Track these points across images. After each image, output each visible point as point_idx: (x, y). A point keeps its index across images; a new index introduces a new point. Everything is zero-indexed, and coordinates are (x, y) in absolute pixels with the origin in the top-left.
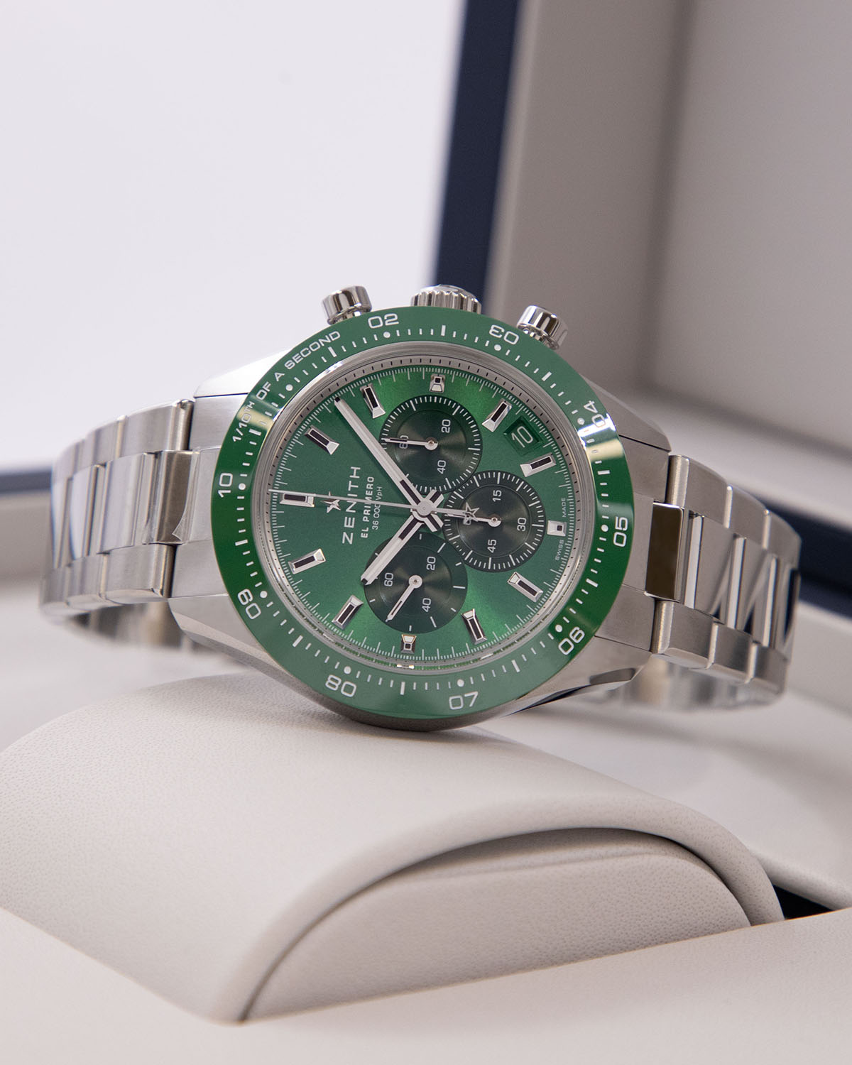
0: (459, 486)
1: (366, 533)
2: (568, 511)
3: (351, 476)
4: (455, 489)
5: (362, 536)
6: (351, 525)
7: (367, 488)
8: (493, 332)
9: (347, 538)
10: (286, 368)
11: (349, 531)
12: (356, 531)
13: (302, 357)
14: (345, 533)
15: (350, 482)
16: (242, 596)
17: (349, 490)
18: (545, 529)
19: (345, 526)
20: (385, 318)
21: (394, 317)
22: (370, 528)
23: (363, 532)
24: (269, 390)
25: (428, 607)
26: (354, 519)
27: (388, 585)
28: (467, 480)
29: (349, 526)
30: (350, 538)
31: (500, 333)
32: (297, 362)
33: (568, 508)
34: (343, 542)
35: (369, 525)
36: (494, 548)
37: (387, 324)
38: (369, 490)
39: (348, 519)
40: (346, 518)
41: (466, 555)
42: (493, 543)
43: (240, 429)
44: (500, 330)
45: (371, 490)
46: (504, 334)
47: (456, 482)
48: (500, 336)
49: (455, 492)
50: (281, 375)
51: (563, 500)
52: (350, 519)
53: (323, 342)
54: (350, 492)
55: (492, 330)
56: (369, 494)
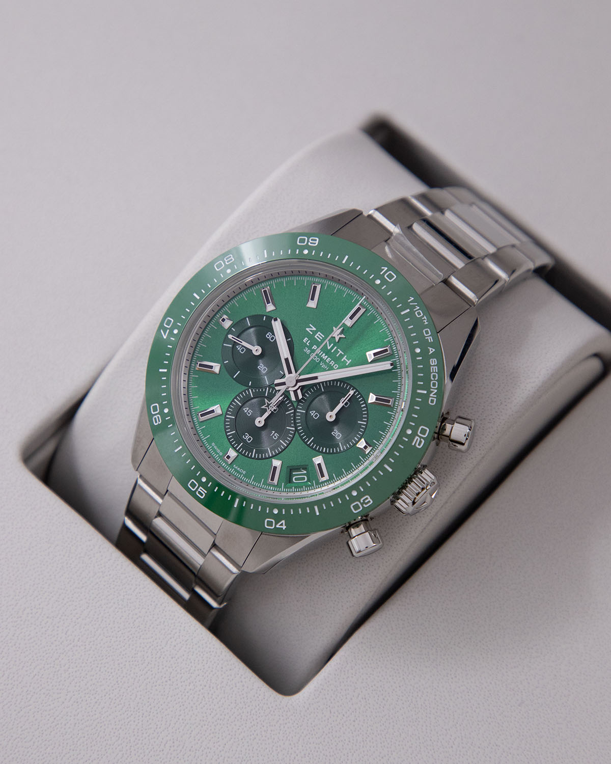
0: (295, 416)
1: (307, 342)
2: (236, 470)
3: (346, 356)
4: (295, 413)
5: (306, 338)
6: (317, 337)
7: (332, 361)
8: (367, 498)
9: (311, 329)
10: (433, 358)
11: (315, 333)
12: (311, 337)
13: (433, 372)
14: (315, 329)
15: (343, 354)
16: (316, 240)
17: (339, 350)
18: (235, 449)
19: (319, 333)
20: (422, 440)
21: (419, 445)
22: (307, 346)
23: (308, 341)
24: (426, 338)
25: (239, 349)
26: (320, 341)
27: (268, 334)
28: (295, 423)
29: (317, 335)
30: (311, 331)
31: (364, 503)
32: (432, 367)
33: (238, 472)
34: (310, 325)
35: (310, 347)
36: (246, 411)
37: (417, 437)
38: (331, 361)
39: (322, 337)
40: (323, 336)
41: (252, 391)
42: (249, 413)
43: (416, 305)
44: (366, 504)
45: (330, 362)
46: (362, 504)
47: (298, 416)
48: (362, 501)
49: (293, 411)
50: (431, 352)
51: (244, 472)
52: (321, 338)
53: (433, 391)
54: (336, 349)
55: (369, 499)
56: (328, 359)
